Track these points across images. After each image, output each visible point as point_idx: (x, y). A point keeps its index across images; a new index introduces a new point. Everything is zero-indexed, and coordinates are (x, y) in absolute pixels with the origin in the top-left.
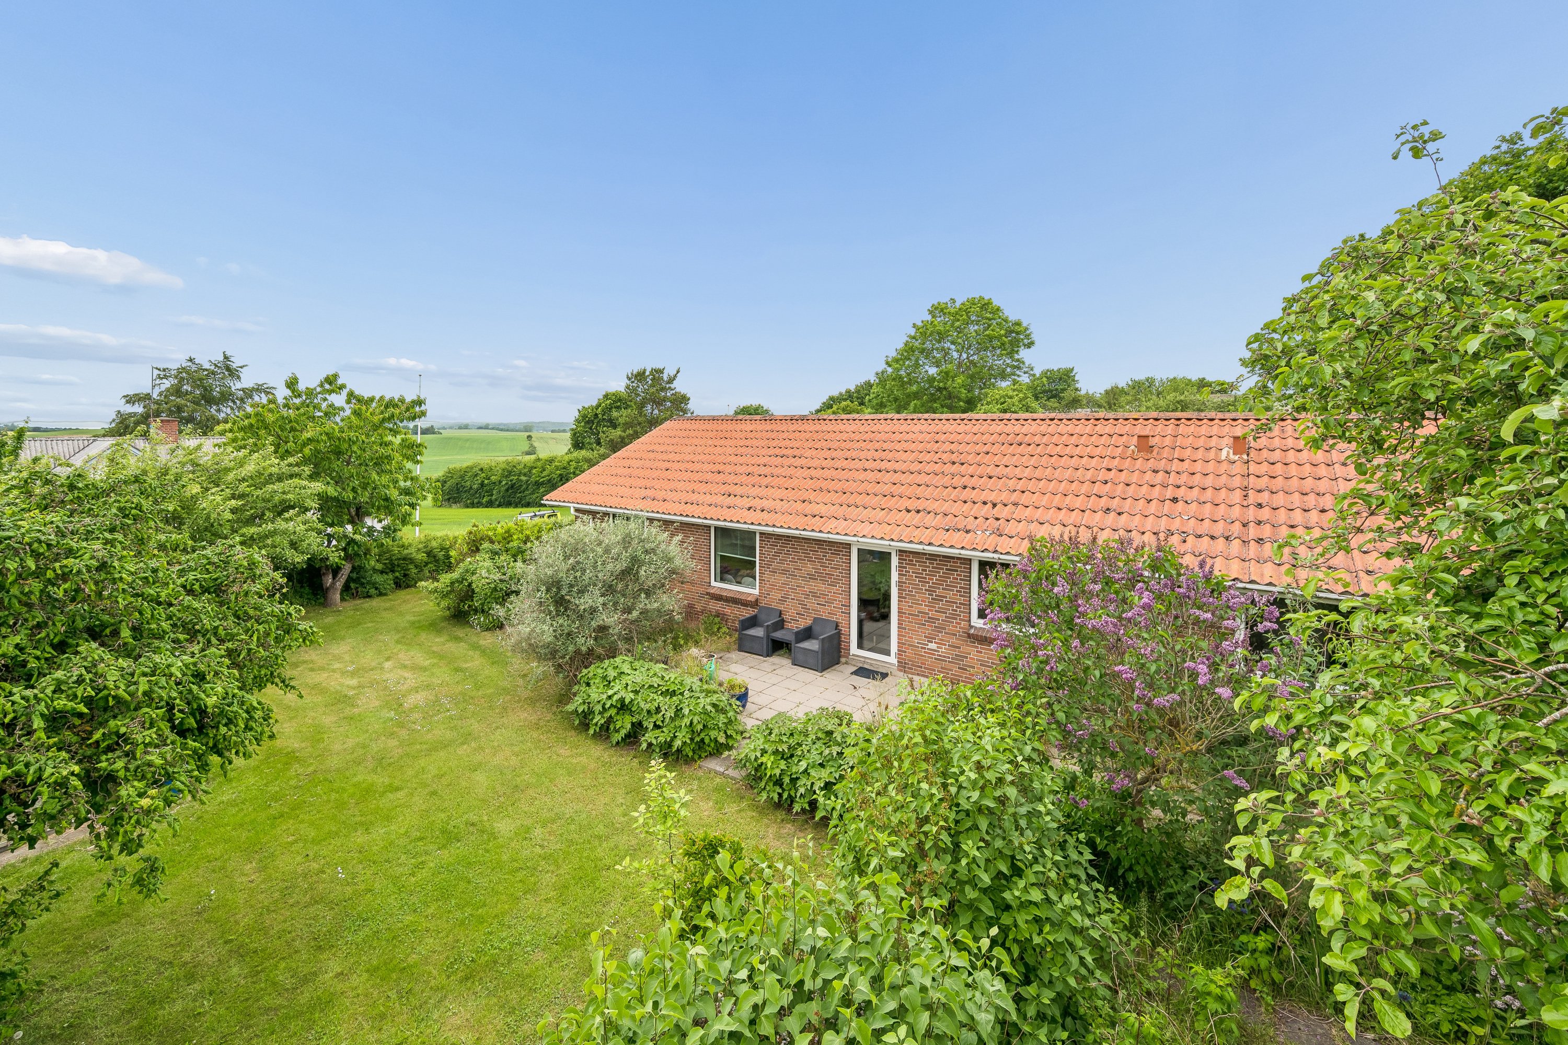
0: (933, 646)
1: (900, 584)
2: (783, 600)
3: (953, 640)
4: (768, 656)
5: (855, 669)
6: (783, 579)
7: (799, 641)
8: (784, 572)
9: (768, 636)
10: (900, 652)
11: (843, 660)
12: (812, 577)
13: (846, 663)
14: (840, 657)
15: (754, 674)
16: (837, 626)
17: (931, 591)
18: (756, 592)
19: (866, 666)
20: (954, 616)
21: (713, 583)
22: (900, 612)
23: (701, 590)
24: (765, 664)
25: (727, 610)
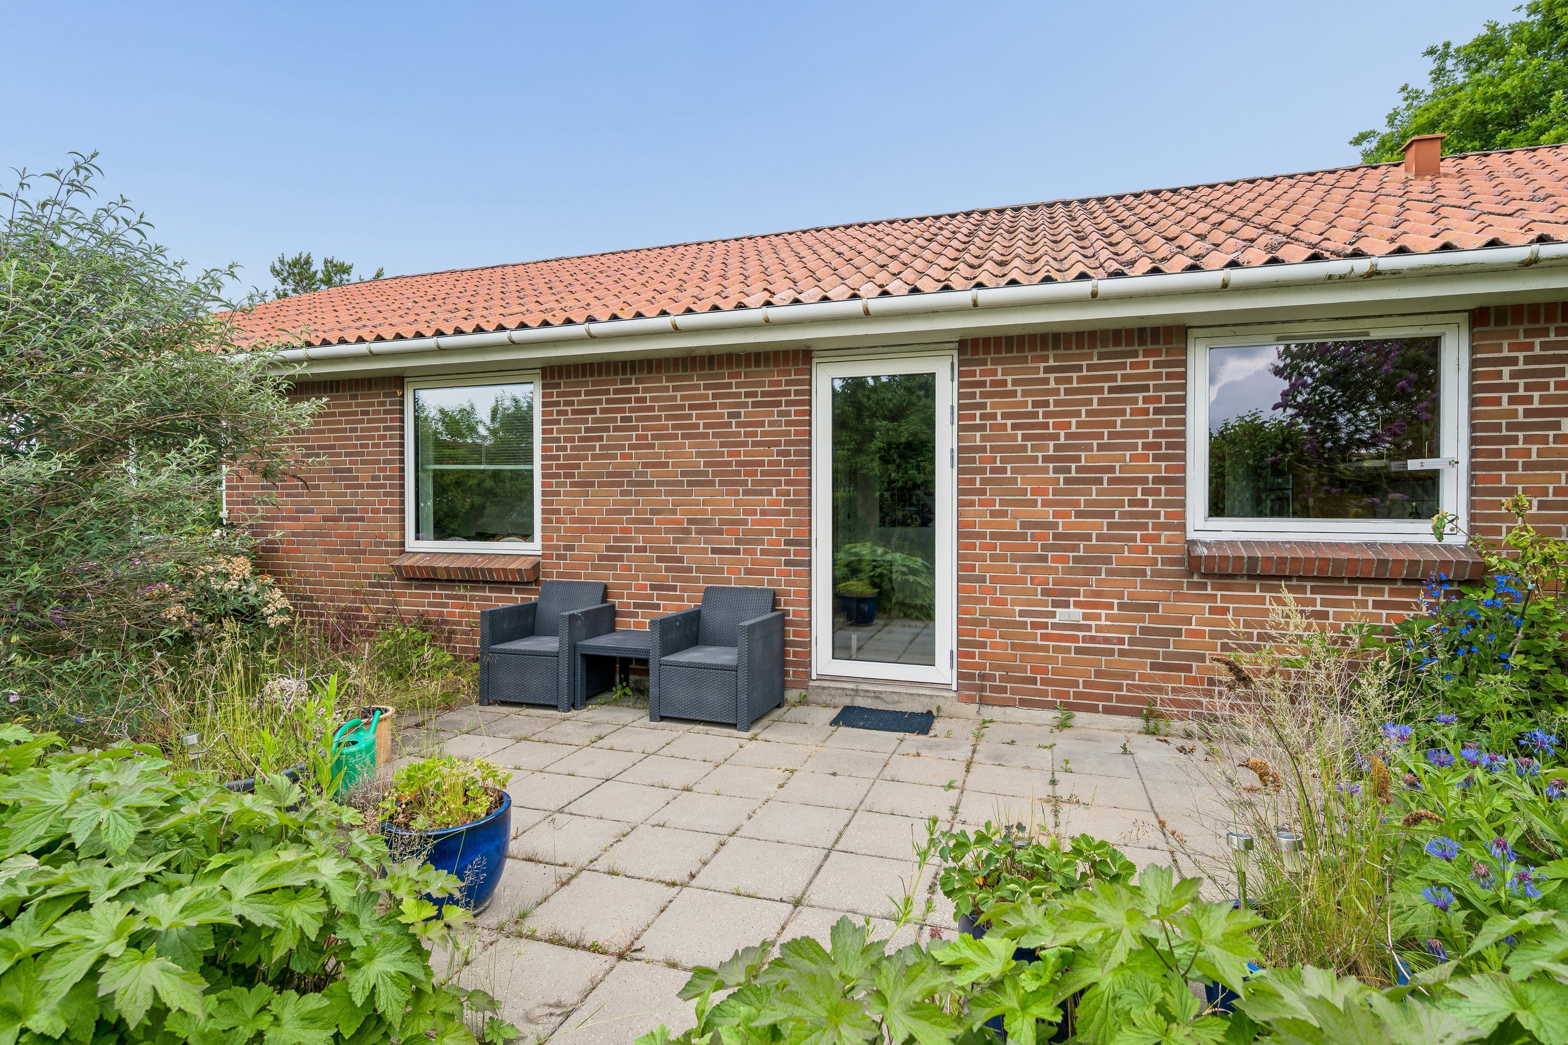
0: (1063, 615)
1: (964, 454)
2: (612, 556)
3: (1136, 589)
4: (573, 706)
5: (833, 713)
6: (613, 498)
7: (670, 648)
8: (616, 478)
9: (573, 648)
10: (965, 645)
11: (792, 695)
12: (697, 480)
13: (803, 702)
14: (784, 686)
15: (530, 754)
16: (775, 603)
17: (1060, 460)
18: (534, 547)
19: (860, 702)
20: (1136, 521)
21: (412, 544)
22: (964, 534)
23: (379, 566)
24: (568, 727)
25: (453, 610)
